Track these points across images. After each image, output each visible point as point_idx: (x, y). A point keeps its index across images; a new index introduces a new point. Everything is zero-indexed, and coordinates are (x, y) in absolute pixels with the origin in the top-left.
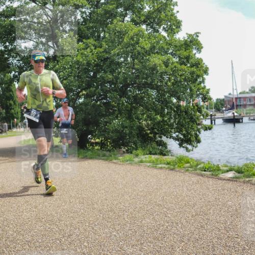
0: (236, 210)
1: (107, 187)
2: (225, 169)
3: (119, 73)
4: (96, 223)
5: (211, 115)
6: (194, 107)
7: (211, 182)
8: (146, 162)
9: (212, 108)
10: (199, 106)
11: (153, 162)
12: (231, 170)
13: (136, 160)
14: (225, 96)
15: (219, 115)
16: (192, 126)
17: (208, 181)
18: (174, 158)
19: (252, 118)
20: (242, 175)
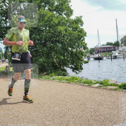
0: (100, 102)
1: (37, 92)
2: (95, 82)
3: (42, 35)
4: (31, 110)
5: (88, 56)
6: (79, 52)
7: (88, 89)
8: (56, 79)
9: (89, 53)
10: (82, 52)
11: (60, 79)
12: (97, 83)
13: (51, 78)
14: (95, 47)
15: (92, 56)
16: (78, 62)
17: (86, 88)
18: (70, 77)
19: (108, 57)
20: (103, 85)
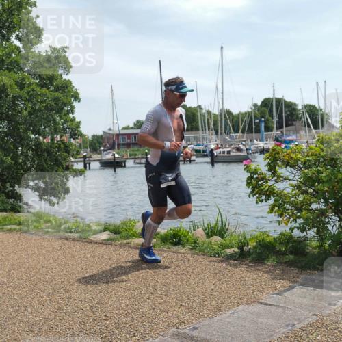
2: (99, 228)
5: (85, 157)
7: (78, 247)
9: (86, 148)
10: (68, 144)
12: (105, 230)
14: (104, 132)
15: (95, 157)
17: (74, 246)
19: (138, 161)
20: (118, 236)
